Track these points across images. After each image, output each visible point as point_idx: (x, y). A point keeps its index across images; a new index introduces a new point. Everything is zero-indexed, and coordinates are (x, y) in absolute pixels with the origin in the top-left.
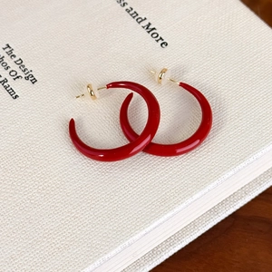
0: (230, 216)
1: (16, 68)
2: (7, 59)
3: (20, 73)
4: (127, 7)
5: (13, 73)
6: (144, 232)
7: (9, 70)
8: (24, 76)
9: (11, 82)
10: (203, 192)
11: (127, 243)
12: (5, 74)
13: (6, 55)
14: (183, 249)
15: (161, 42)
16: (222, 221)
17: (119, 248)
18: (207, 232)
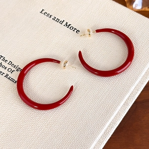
0: (134, 103)
1: (9, 66)
2: (4, 63)
4: (52, 17)
5: (10, 70)
7: (7, 69)
8: (15, 70)
9: (10, 75)
13: (2, 61)
14: (117, 127)
15: (75, 31)
16: (131, 107)
18: (126, 115)
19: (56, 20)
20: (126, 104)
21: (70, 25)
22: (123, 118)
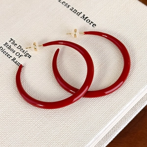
0: (142, 110)
1: (18, 51)
2: (13, 47)
3: (21, 53)
5: (18, 54)
6: (104, 129)
7: (15, 52)
8: (24, 55)
9: (17, 59)
10: (131, 102)
11: (97, 136)
12: (13, 55)
13: (12, 45)
14: (121, 132)
16: (139, 113)
17: (93, 139)
18: (132, 120)
19: (73, 10)
20: (134, 108)
21: (87, 17)
22: (128, 122)
